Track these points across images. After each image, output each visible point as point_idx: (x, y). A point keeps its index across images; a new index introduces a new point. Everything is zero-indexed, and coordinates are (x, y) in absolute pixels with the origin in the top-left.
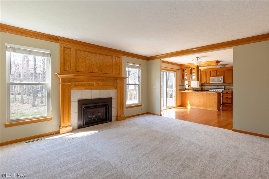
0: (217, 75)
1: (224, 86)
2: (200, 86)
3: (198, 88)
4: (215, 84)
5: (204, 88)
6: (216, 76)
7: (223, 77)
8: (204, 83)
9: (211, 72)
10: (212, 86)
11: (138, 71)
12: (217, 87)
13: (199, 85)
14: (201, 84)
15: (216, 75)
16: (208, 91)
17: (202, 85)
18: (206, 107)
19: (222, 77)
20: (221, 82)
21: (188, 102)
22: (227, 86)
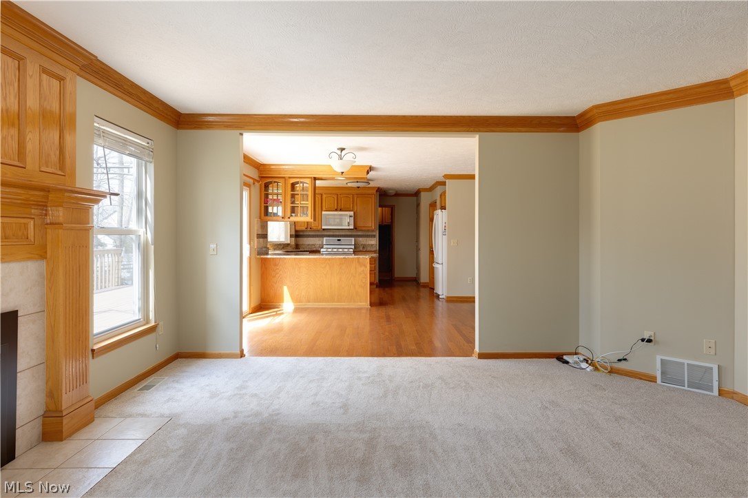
0: (339, 209)
1: (353, 239)
2: (293, 239)
3: (288, 245)
4: (331, 233)
5: (301, 243)
6: (336, 210)
7: (354, 213)
8: (304, 228)
9: (324, 196)
10: (325, 238)
11: (139, 166)
12: (338, 240)
13: (291, 236)
14: (296, 231)
15: (336, 208)
16: (317, 252)
17: (297, 234)
18: (339, 301)
19: (352, 213)
20: (348, 228)
21: (285, 289)
22: (361, 239)
